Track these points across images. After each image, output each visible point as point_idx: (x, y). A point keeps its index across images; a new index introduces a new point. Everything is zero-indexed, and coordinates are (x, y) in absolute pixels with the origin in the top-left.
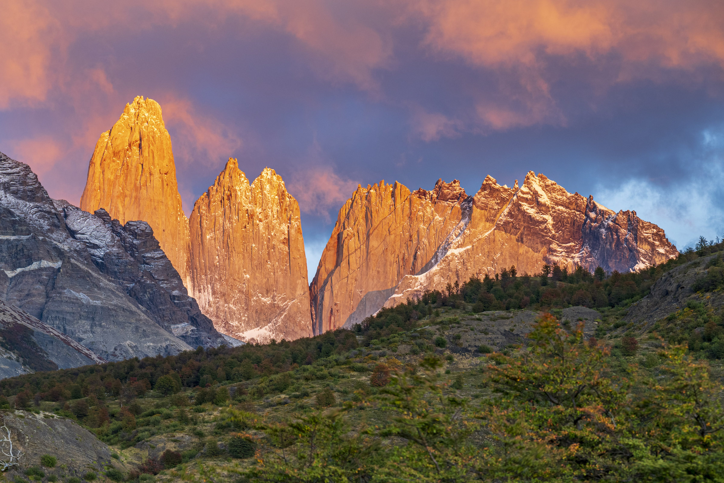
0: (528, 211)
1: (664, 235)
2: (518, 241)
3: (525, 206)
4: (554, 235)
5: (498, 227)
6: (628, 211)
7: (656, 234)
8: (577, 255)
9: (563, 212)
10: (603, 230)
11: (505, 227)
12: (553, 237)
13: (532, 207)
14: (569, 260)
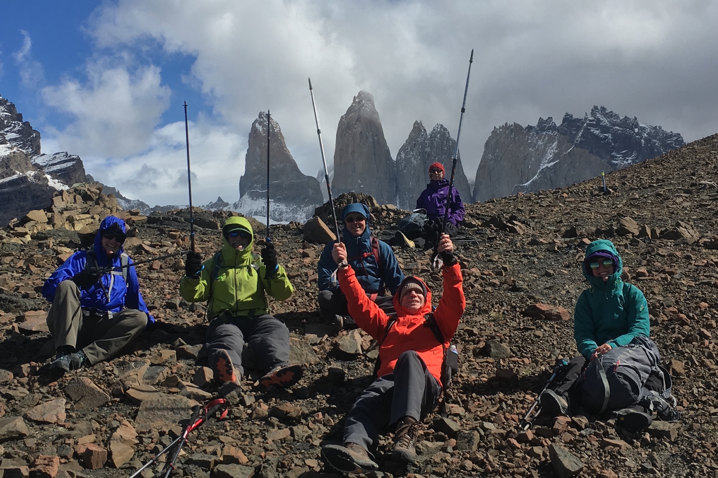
0: (595, 133)
1: (683, 140)
2: (589, 153)
3: (592, 130)
4: (613, 146)
5: (576, 146)
6: (656, 127)
7: (676, 141)
8: (630, 158)
9: (618, 130)
10: (643, 141)
11: (580, 145)
12: (613, 147)
13: (597, 130)
14: (625, 162)
